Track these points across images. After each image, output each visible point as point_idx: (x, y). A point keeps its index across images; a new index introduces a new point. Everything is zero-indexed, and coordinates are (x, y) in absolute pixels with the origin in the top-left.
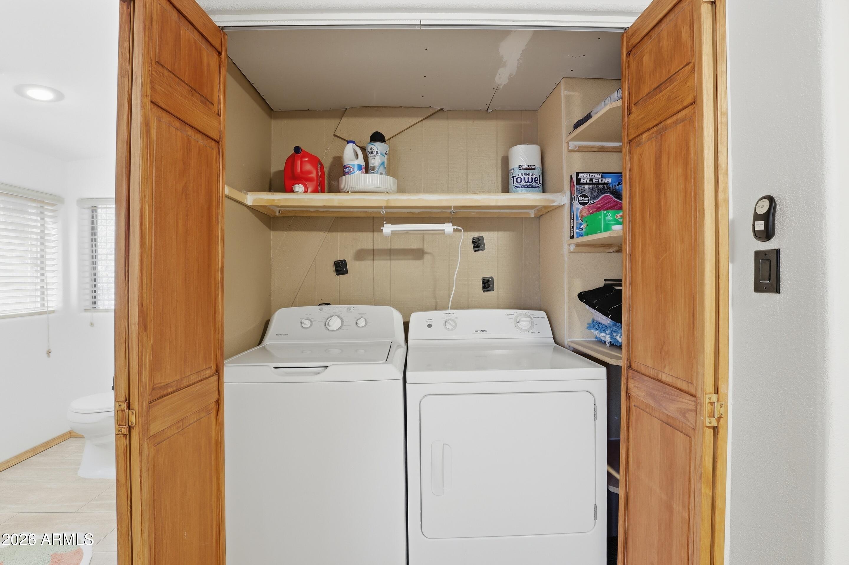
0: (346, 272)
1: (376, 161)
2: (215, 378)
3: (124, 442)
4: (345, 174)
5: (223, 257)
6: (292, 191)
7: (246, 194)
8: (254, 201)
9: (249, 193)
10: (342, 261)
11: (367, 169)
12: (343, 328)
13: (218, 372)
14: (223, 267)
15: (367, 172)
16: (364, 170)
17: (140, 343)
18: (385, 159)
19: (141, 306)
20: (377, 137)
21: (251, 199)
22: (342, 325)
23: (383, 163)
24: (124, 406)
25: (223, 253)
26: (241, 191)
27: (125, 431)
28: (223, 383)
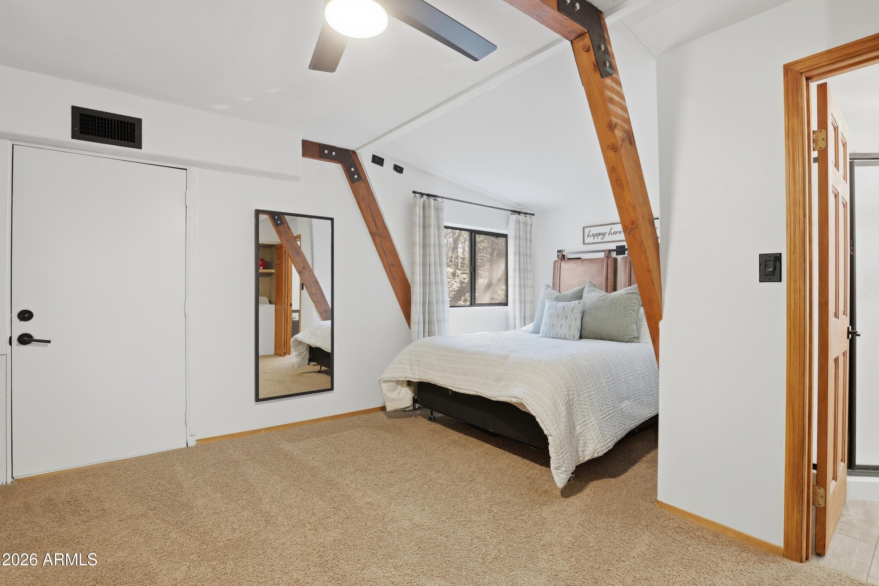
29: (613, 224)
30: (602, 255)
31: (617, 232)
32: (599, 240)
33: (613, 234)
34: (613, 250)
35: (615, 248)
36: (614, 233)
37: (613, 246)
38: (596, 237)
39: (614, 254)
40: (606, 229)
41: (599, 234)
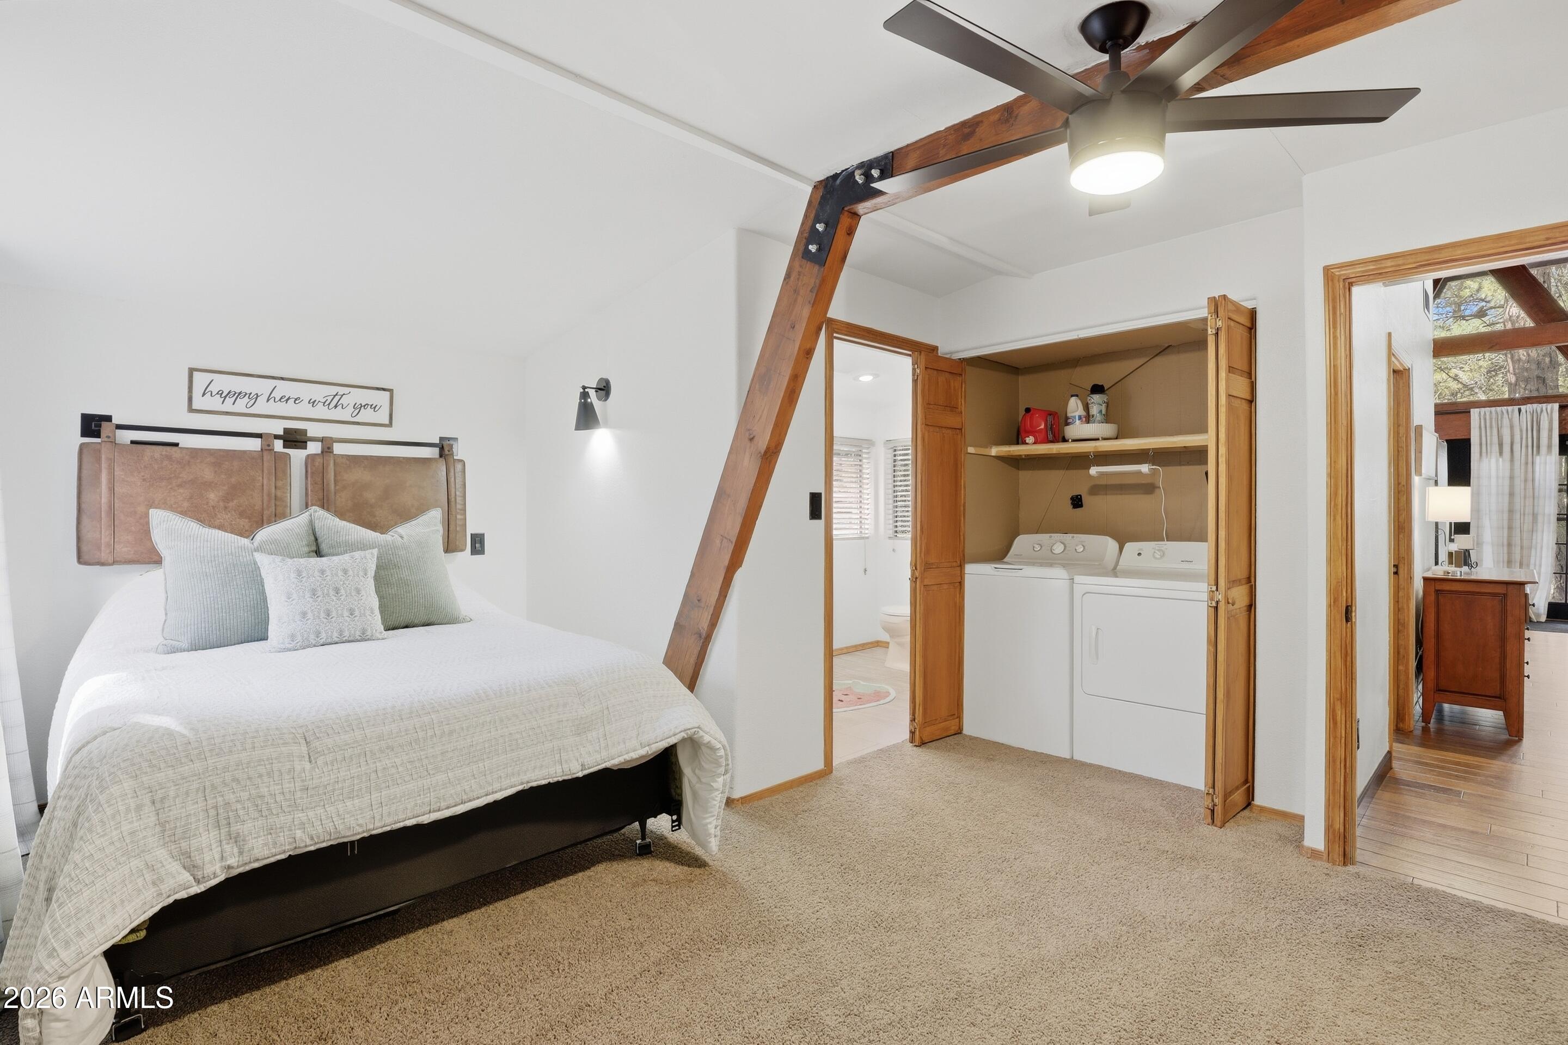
0: (1081, 506)
1: (1094, 410)
2: (959, 568)
3: (914, 585)
4: (1067, 424)
5: (965, 498)
6: (1024, 443)
7: (991, 448)
8: (997, 452)
9: (994, 447)
10: (1077, 496)
11: (1088, 418)
12: (1066, 552)
13: (961, 567)
14: (965, 503)
15: (1088, 422)
16: (1084, 419)
17: (921, 538)
18: (1103, 408)
19: (921, 522)
20: (1097, 389)
21: (994, 451)
22: (1065, 549)
23: (1101, 411)
24: (914, 568)
25: (965, 495)
26: (987, 448)
27: (914, 580)
28: (964, 574)
29: (282, 379)
30: (254, 445)
31: (289, 398)
32: (241, 406)
33: (280, 400)
34: (277, 437)
35: (282, 433)
36: (281, 398)
37: (278, 427)
38: (229, 401)
39: (278, 445)
40: (263, 387)
41: (240, 393)
